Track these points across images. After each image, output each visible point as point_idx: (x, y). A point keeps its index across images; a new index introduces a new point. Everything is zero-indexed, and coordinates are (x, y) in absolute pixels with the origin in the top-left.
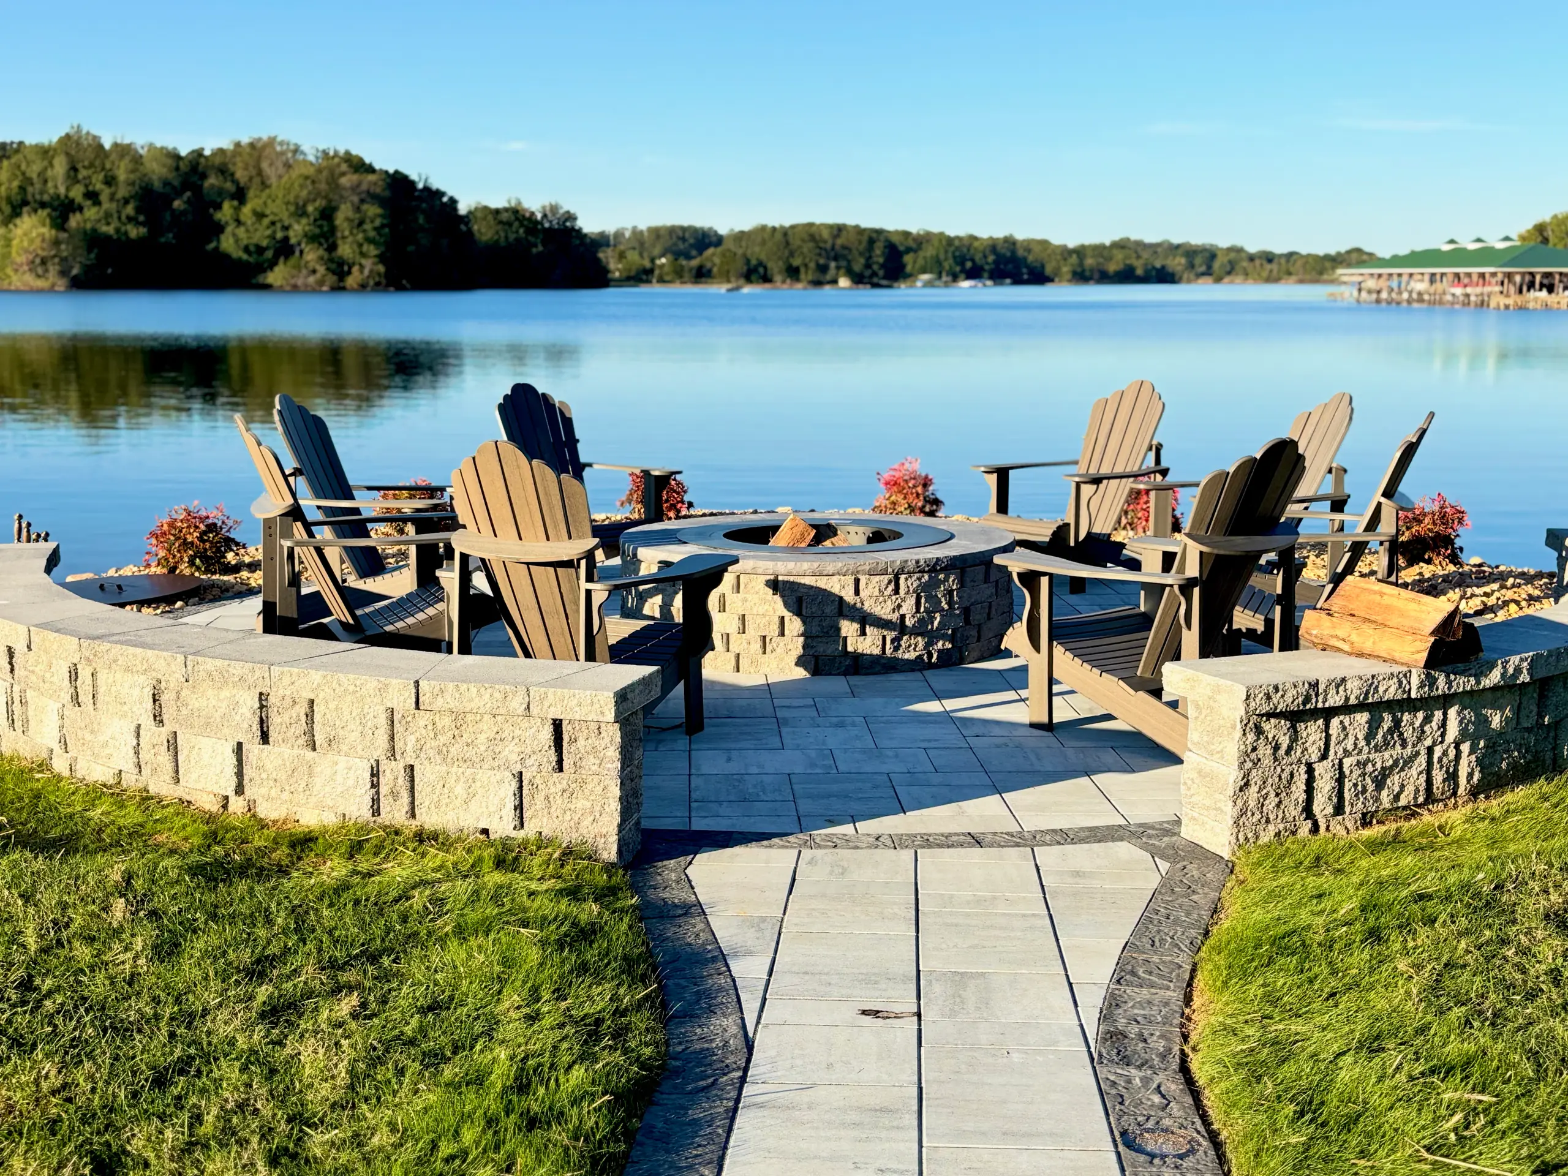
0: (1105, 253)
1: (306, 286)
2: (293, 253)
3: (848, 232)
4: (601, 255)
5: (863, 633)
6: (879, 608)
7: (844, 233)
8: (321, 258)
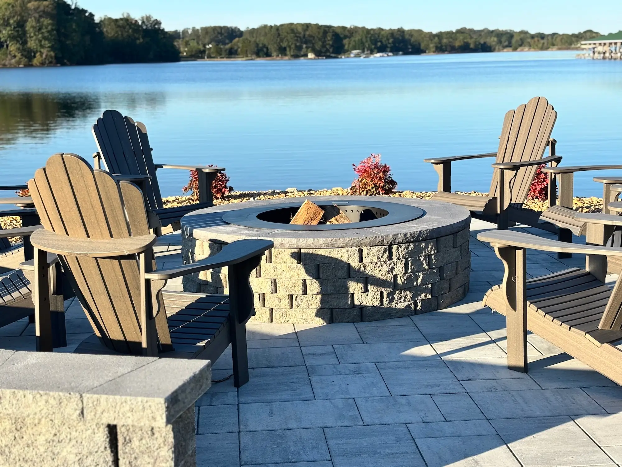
0: (453, 36)
1: (11, 65)
2: (3, 46)
3: (312, 27)
4: (175, 43)
5: (366, 290)
6: (378, 271)
7: (310, 28)
8: (19, 49)
